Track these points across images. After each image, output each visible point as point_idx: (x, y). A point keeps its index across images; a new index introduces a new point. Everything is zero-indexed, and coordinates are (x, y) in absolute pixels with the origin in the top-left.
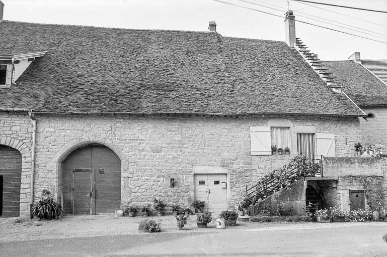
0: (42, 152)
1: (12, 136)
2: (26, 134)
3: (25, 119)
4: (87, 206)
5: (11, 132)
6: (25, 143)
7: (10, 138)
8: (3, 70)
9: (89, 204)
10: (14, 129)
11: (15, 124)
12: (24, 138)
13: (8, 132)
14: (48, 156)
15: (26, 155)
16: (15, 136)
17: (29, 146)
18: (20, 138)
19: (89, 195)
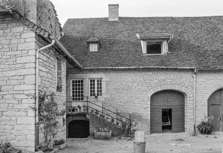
0: (199, 94)
1: (181, 85)
2: (189, 83)
3: (188, 74)
4: (218, 126)
5: (181, 82)
6: (189, 89)
7: (180, 86)
8: (159, 44)
9: (219, 125)
10: (182, 80)
11: (183, 77)
12: (188, 86)
13: (179, 82)
14: (203, 96)
15: (190, 96)
16: (183, 85)
17: (191, 90)
18: (186, 86)
19: (219, 119)
